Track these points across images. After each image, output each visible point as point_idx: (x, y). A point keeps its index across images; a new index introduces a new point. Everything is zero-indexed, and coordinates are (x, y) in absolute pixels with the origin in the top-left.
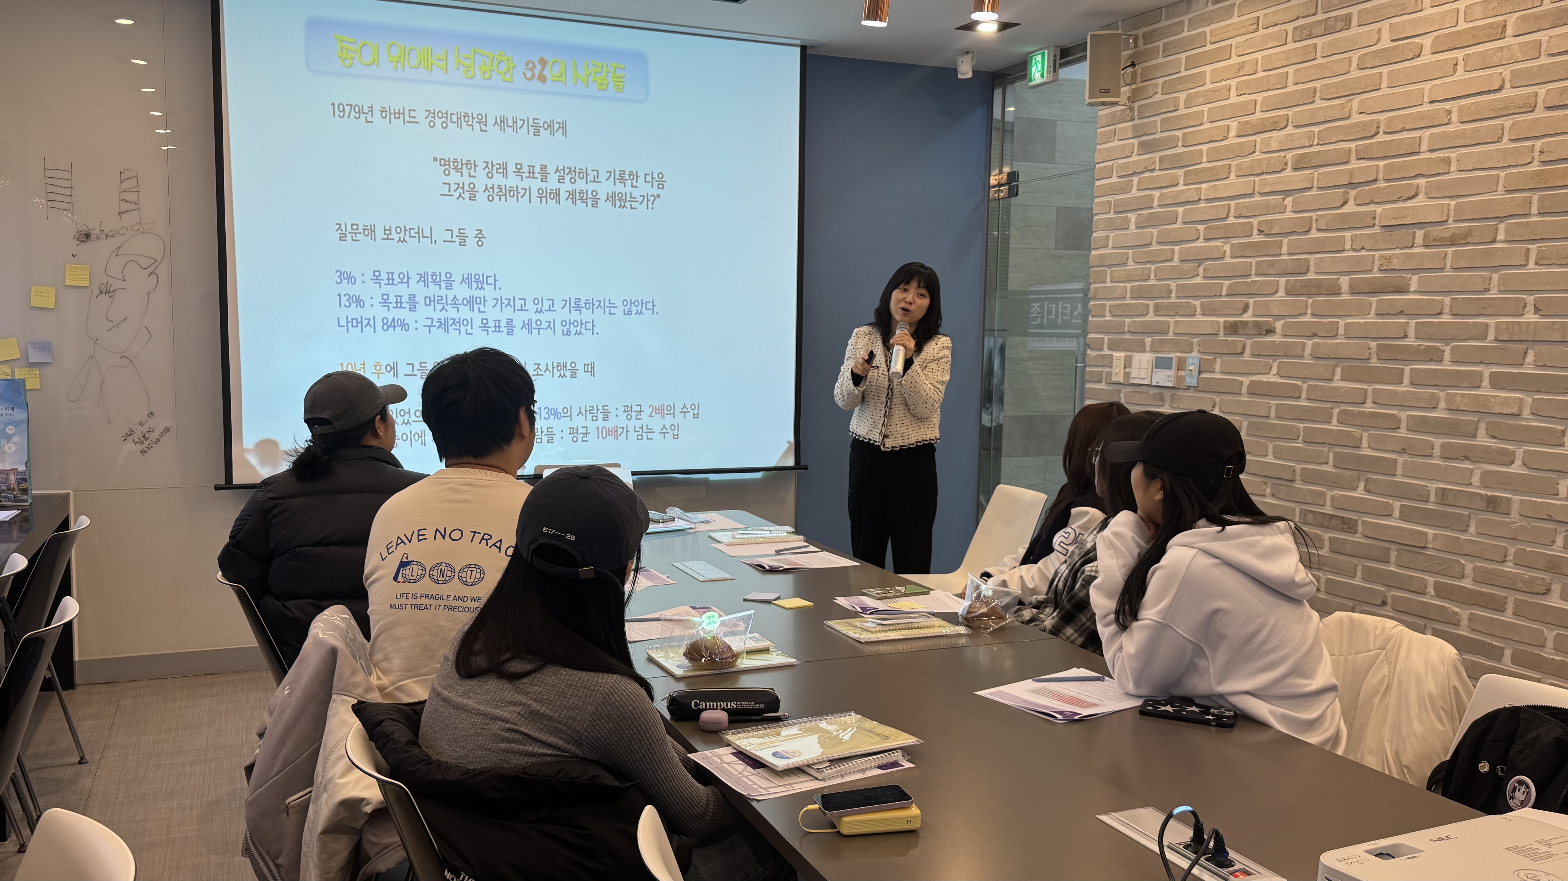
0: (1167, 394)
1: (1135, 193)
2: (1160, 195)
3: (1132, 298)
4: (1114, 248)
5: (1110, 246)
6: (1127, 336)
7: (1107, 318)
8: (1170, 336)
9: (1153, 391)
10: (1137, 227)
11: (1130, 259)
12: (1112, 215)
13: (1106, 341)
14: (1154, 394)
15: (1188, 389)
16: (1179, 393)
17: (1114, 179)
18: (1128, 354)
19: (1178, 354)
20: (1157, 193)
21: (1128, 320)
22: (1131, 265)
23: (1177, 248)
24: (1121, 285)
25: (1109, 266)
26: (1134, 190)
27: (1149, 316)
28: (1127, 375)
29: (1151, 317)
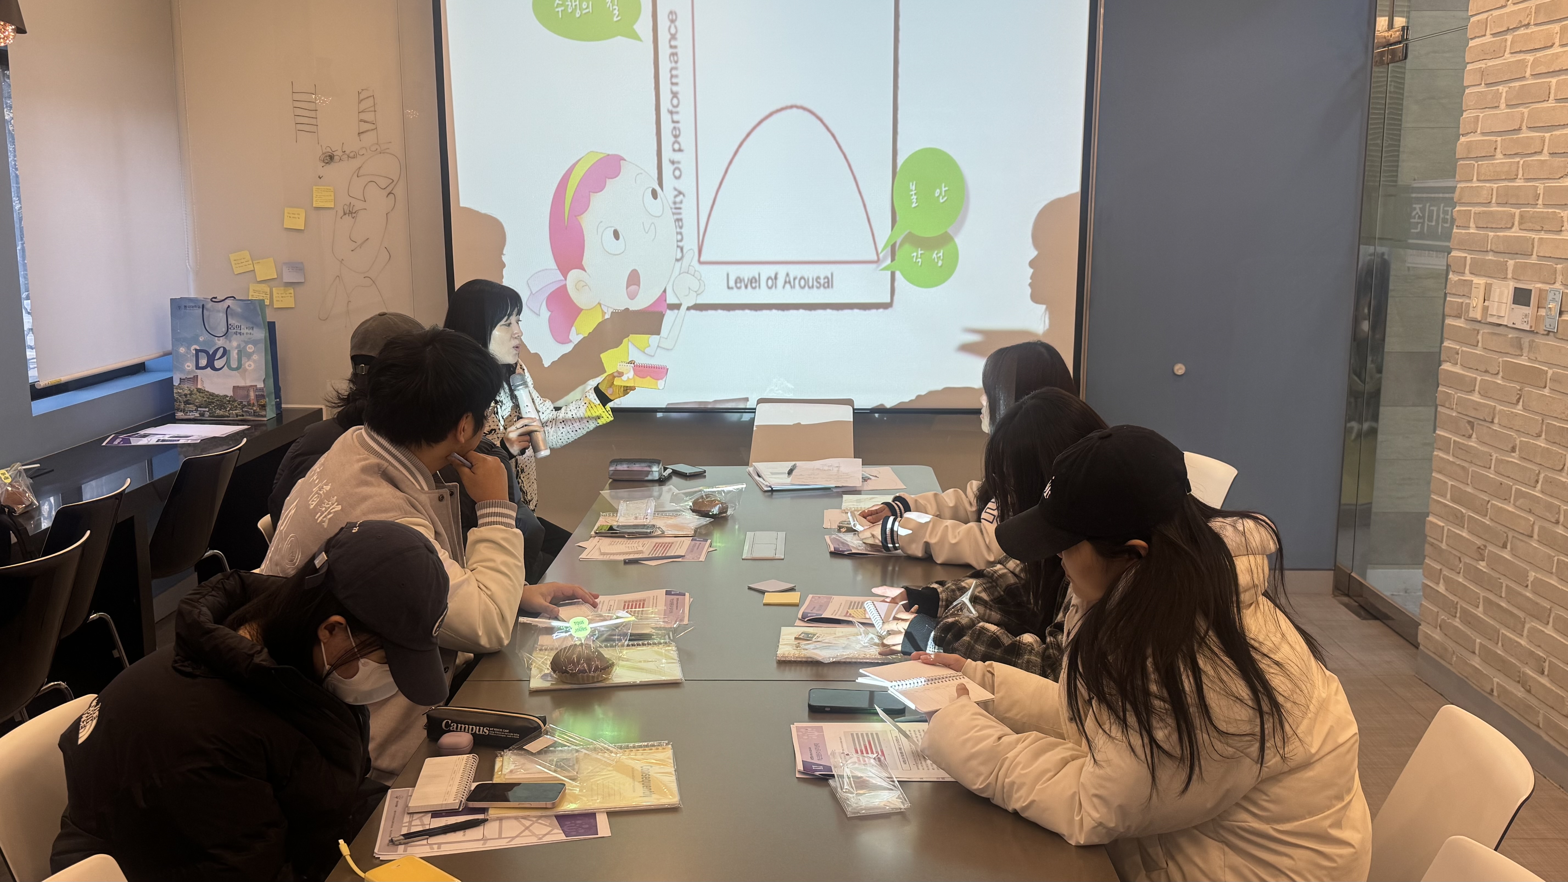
0: (1526, 340)
1: (1508, 58)
2: (1533, 60)
3: (1499, 204)
4: (1483, 134)
5: (1479, 131)
6: (1490, 257)
7: (1472, 231)
8: (1533, 260)
9: (1512, 335)
10: (1508, 106)
11: (1498, 150)
12: (1482, 88)
13: (1468, 262)
14: (1511, 338)
15: (1548, 335)
16: (1540, 340)
17: (1488, 39)
18: (1490, 281)
19: (1539, 285)
20: (1530, 58)
21: (1491, 234)
22: (1499, 159)
23: (1547, 135)
24: (1488, 185)
25: (1477, 159)
26: (1507, 55)
27: (1513, 230)
28: (1485, 309)
29: (1515, 232)
